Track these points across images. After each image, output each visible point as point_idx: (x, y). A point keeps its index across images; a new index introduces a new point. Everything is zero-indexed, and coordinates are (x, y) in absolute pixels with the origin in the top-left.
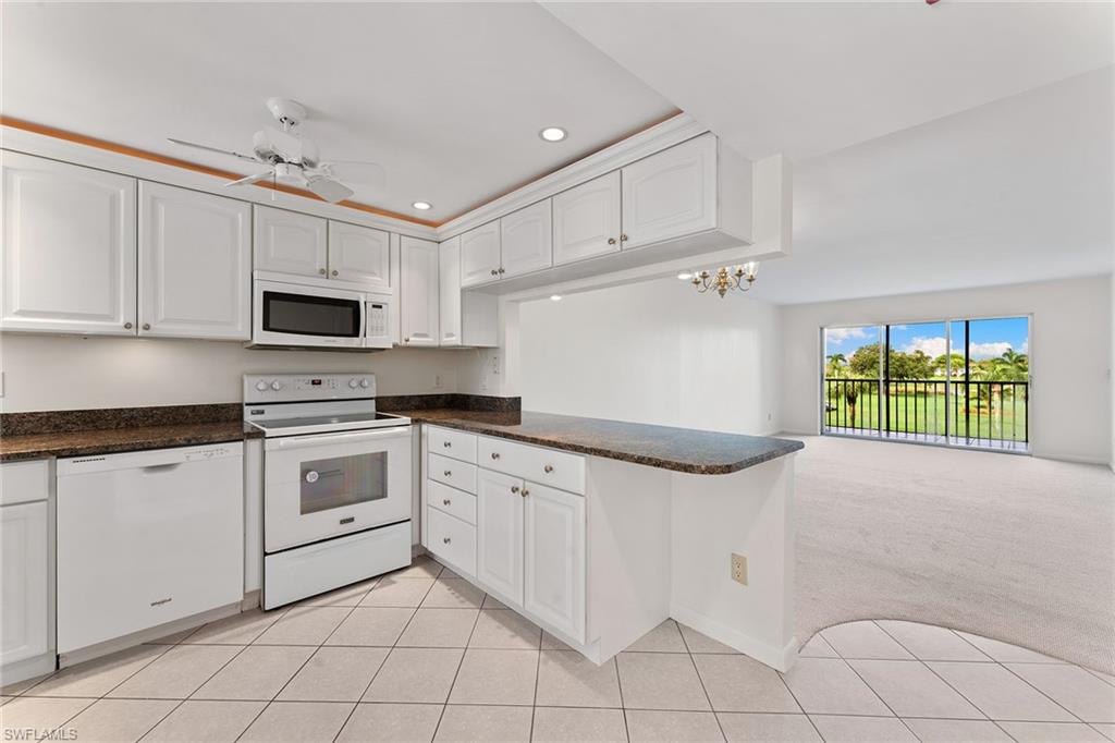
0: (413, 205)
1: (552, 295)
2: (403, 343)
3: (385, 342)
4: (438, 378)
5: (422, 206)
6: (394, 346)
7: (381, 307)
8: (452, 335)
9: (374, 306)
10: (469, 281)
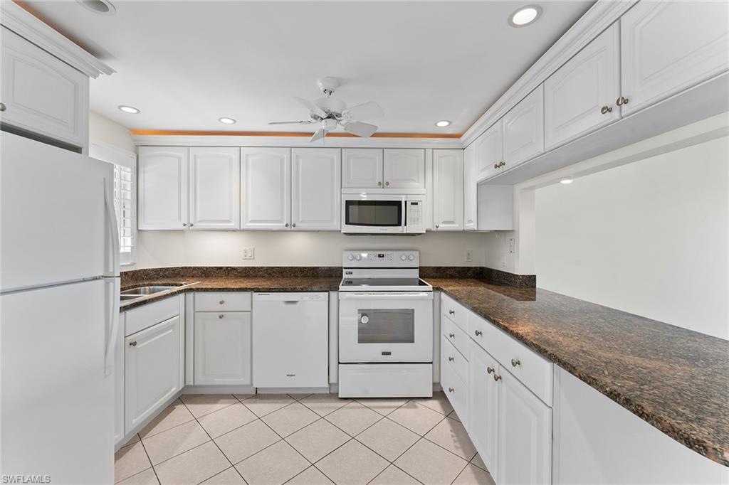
0: (436, 124)
1: (561, 179)
2: (435, 229)
3: (421, 229)
4: (469, 254)
5: (443, 124)
6: (427, 231)
7: (417, 204)
8: (470, 221)
9: (412, 204)
10: (482, 176)
